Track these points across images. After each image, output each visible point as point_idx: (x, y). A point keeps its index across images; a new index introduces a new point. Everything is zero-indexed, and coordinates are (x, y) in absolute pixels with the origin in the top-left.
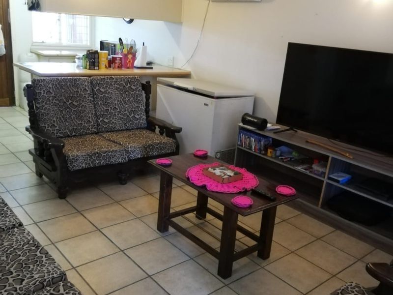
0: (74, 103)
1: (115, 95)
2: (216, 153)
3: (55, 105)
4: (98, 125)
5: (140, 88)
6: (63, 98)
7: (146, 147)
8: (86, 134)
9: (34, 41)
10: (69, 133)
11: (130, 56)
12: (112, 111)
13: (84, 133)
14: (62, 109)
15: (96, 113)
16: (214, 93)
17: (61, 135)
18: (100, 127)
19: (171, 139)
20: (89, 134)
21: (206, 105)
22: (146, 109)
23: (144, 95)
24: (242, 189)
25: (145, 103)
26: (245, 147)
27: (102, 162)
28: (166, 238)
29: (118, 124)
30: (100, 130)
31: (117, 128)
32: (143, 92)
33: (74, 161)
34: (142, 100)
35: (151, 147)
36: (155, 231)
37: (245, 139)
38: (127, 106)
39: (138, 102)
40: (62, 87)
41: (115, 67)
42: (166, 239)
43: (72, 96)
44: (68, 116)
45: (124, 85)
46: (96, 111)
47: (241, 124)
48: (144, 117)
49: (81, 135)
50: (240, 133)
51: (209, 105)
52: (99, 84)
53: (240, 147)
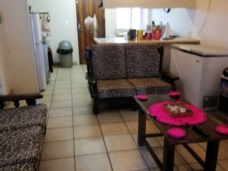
0: (113, 60)
1: (139, 56)
2: (205, 97)
3: (102, 60)
4: (127, 73)
5: (157, 51)
6: (107, 57)
7: (149, 88)
8: (119, 78)
9: (117, 29)
10: (109, 77)
11: (158, 32)
12: (136, 65)
13: (118, 78)
14: (106, 63)
15: (126, 66)
16: (202, 53)
17: (105, 78)
18: (128, 75)
19: (170, 84)
20: (121, 78)
21: (197, 61)
22: (160, 65)
23: (159, 55)
24: (185, 123)
25: (159, 61)
26: (225, 94)
27: (118, 95)
28: (140, 150)
29: (140, 73)
30: (128, 77)
31: (139, 76)
32: (159, 53)
33: (101, 93)
34: (158, 58)
35: (153, 89)
36: (136, 144)
37: (226, 87)
38: (146, 62)
39: (154, 60)
40: (107, 50)
41: (147, 38)
42: (140, 152)
43: (113, 56)
44: (109, 67)
45: (146, 49)
46: (126, 65)
47: (223, 76)
48: (158, 70)
49: (116, 79)
50: (221, 84)
51: (199, 61)
52: (129, 49)
53: (222, 94)
